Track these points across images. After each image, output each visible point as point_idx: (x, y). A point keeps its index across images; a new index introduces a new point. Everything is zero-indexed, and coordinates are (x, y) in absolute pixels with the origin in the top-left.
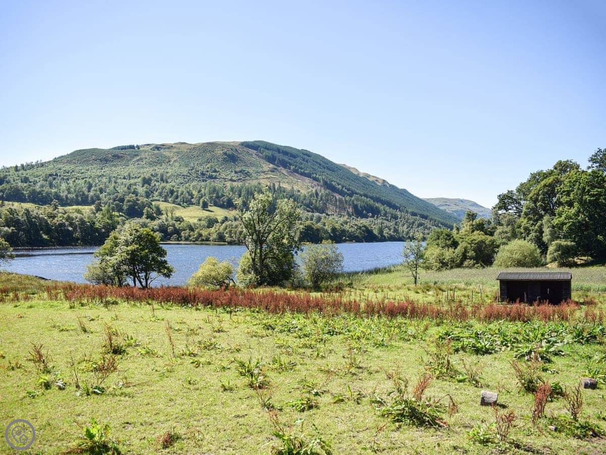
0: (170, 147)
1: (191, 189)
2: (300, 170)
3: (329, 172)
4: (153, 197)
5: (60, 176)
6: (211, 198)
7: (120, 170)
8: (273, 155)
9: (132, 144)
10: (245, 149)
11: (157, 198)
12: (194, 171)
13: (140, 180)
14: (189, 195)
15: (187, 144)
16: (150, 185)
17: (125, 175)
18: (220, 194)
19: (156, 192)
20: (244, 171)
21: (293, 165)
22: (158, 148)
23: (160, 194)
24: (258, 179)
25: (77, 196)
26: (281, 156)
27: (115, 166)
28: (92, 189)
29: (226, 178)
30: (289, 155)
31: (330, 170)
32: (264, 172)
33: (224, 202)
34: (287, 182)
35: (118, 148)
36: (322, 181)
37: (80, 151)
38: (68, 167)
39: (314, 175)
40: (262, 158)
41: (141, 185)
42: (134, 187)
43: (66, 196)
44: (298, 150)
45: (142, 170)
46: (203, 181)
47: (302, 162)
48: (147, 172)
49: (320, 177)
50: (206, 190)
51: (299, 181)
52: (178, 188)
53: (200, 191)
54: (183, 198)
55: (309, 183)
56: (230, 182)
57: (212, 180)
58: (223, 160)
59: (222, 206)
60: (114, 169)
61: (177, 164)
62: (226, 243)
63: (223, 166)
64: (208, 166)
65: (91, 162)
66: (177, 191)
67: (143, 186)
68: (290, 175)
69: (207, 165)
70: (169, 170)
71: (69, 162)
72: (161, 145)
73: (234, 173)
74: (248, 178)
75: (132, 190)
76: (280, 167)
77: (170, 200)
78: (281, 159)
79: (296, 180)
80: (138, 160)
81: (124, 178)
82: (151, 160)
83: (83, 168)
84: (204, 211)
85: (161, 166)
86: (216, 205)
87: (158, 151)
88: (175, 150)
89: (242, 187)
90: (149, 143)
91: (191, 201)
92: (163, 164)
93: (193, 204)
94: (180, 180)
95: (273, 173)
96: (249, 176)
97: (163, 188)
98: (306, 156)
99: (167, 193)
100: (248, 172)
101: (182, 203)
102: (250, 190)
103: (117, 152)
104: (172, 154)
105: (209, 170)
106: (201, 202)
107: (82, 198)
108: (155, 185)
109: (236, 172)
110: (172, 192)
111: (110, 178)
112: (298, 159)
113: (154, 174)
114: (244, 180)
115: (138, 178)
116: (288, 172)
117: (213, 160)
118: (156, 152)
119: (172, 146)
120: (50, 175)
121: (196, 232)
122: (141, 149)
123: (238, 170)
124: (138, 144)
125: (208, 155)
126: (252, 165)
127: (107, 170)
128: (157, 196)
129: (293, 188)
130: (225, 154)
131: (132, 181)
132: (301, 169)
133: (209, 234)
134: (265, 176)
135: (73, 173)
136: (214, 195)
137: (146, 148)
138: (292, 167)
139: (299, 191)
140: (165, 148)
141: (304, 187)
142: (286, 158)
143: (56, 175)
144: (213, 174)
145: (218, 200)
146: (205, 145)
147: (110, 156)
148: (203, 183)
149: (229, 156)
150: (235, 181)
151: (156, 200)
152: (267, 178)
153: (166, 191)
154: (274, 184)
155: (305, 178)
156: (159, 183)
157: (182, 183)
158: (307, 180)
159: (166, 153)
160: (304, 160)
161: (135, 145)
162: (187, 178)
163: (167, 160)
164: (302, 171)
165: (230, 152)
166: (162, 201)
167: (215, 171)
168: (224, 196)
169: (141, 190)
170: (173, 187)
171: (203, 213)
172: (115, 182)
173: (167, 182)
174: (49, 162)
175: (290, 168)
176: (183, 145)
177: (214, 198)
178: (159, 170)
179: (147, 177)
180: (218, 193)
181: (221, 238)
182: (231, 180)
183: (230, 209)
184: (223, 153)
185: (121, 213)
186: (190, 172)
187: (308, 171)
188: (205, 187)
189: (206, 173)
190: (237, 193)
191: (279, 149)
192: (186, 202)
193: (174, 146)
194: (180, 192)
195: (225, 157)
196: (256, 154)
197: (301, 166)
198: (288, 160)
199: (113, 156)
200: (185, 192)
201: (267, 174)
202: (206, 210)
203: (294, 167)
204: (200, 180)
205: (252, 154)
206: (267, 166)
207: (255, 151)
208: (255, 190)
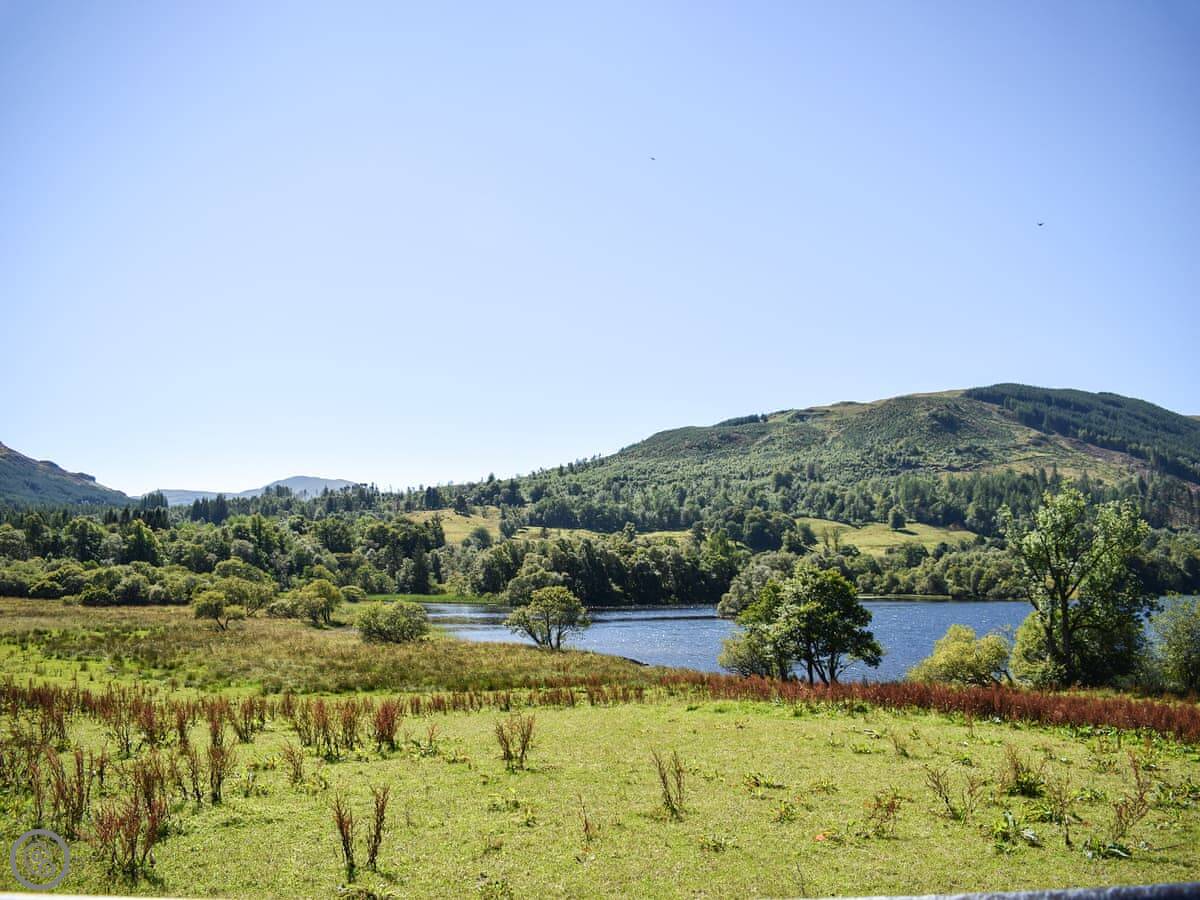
0: (824, 413)
1: (869, 491)
2: (1099, 436)
3: (1169, 436)
4: (796, 509)
5: (632, 480)
6: (909, 507)
7: (734, 463)
8: (1036, 411)
9: (754, 414)
10: (977, 404)
11: (803, 512)
12: (872, 455)
13: (770, 479)
14: (866, 503)
15: (857, 404)
16: (789, 486)
17: (744, 471)
18: (928, 498)
19: (802, 499)
20: (976, 448)
21: (1084, 428)
22: (801, 416)
23: (810, 504)
24: (1006, 462)
25: (660, 514)
26: (1054, 412)
27: (724, 456)
28: (687, 500)
29: (938, 466)
30: (1072, 407)
31: (1171, 432)
32: (1018, 447)
33: (936, 514)
34: (1073, 465)
35: (730, 423)
36: (1152, 457)
37: (663, 433)
38: (644, 464)
39: (1134, 446)
40: (1013, 418)
41: (773, 489)
42: (761, 493)
43: (643, 515)
44: (1092, 396)
45: (773, 461)
46: (892, 473)
47: (1104, 419)
48: (784, 463)
49: (1147, 449)
50: (900, 492)
51: (1099, 460)
52: (843, 490)
53: (886, 494)
54: (854, 508)
55: (1123, 462)
56: (948, 473)
57: (910, 471)
58: (932, 430)
59: (933, 522)
60: (722, 461)
61: (839, 445)
62: (950, 597)
63: (932, 442)
64: (902, 443)
65: (682, 452)
66: (842, 497)
67: (776, 491)
68: (1078, 449)
69: (897, 441)
70: (824, 457)
71: (646, 455)
72: (807, 411)
73: (954, 453)
74: (984, 462)
75: (758, 499)
76: (1053, 434)
77: (829, 513)
78: (1054, 417)
79: (1091, 458)
80: (765, 443)
81: (742, 477)
82: (790, 440)
83: (668, 464)
84: (897, 534)
85: (809, 449)
86: (920, 520)
87: (802, 423)
88: (834, 418)
89: (974, 482)
90: (785, 409)
91: (870, 515)
92: (812, 446)
93: (873, 520)
94: (846, 474)
95: (1039, 449)
96: (986, 457)
97: (816, 491)
98: (1111, 407)
99: (823, 500)
100: (985, 450)
101: (851, 520)
102: (991, 486)
103: (727, 429)
104: (828, 426)
105: (902, 451)
106: (890, 516)
107: (669, 518)
108: (799, 487)
109: (959, 452)
110: (832, 498)
111: (716, 479)
112: (1094, 415)
113: (796, 467)
114: (976, 467)
115: (768, 475)
116: (1072, 444)
117: (909, 431)
118: (798, 424)
119: (828, 411)
120: (616, 479)
121: (886, 576)
122: (771, 421)
123: (962, 446)
124: (765, 413)
125: (900, 421)
126: (992, 434)
127: (710, 465)
128: (804, 508)
129: (1086, 476)
130: (934, 416)
131: (757, 482)
132: (1102, 433)
133: (913, 579)
134: (1023, 456)
135: (653, 474)
136: (917, 501)
137: (779, 420)
138: (1081, 433)
139: (1100, 482)
140: (815, 415)
141: (1111, 473)
142: (1066, 415)
143: (625, 478)
144: (911, 458)
145: (924, 511)
146: (892, 403)
147: (715, 438)
148: (892, 478)
149: (942, 420)
150: (957, 470)
151: (802, 516)
152: (1026, 459)
153: (821, 497)
154: (1043, 472)
155: (1113, 452)
156: (806, 484)
157: (851, 481)
158: (1118, 457)
159: (818, 425)
160: (1106, 414)
161: (760, 415)
162: (859, 470)
163: (820, 438)
164: (1105, 438)
165: (944, 413)
166: (814, 517)
167: (916, 453)
168: (937, 501)
169: (774, 498)
170: (834, 488)
171: (896, 537)
172: (727, 486)
173: (822, 480)
174: (613, 456)
175: (1075, 435)
176: (849, 407)
177: (916, 506)
178: (806, 458)
179: (783, 473)
180: (923, 497)
181: (937, 587)
182: (950, 468)
183: (951, 526)
184: (930, 414)
185: (738, 544)
186: (866, 457)
187: (1120, 439)
188: (896, 485)
189: (898, 458)
190: (963, 494)
191: (1048, 397)
192: (860, 518)
193: (831, 410)
194: (847, 498)
195: (935, 422)
196: (999, 412)
197: (1102, 427)
198: (1071, 419)
199: (721, 438)
200: (857, 497)
201: (1025, 451)
202: (900, 531)
203: (1085, 431)
204: (886, 473)
205: (990, 413)
206: (1024, 435)
207: (997, 407)
208: (1002, 486)
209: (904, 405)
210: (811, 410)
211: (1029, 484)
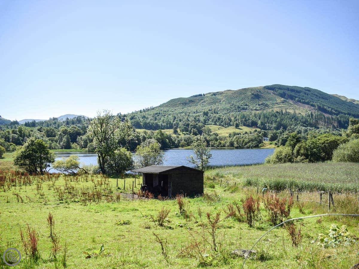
0: (221, 93)
3: (323, 100)
4: (208, 122)
5: (161, 114)
6: (241, 121)
8: (284, 93)
10: (266, 90)
11: (211, 123)
12: (233, 106)
14: (229, 120)
15: (232, 90)
16: (207, 115)
17: (195, 111)
18: (247, 119)
19: (211, 119)
20: (264, 104)
22: (215, 94)
23: (213, 121)
24: (273, 108)
25: (167, 124)
26: (289, 93)
27: (190, 106)
28: (176, 120)
29: (252, 109)
31: (324, 99)
32: (277, 103)
34: (293, 109)
36: (317, 106)
38: (165, 109)
39: (312, 103)
40: (277, 95)
41: (202, 116)
42: (198, 117)
44: (302, 88)
45: (204, 108)
46: (239, 111)
47: (304, 95)
48: (206, 108)
49: (315, 104)
50: (239, 117)
51: (301, 107)
53: (236, 118)
54: (225, 122)
55: (308, 108)
57: (244, 111)
58: (252, 98)
59: (248, 126)
60: (189, 108)
61: (224, 103)
63: (252, 102)
64: (242, 102)
65: (177, 105)
66: (222, 119)
68: (295, 104)
70: (220, 107)
71: (167, 106)
74: (266, 108)
75: (197, 119)
76: (288, 99)
77: (218, 123)
78: (289, 95)
79: (299, 107)
80: (202, 102)
81: (194, 113)
82: (210, 101)
83: (172, 109)
84: (236, 129)
85: (216, 104)
86: (245, 125)
88: (224, 95)
89: (261, 114)
93: (230, 125)
94: (225, 112)
95: (283, 104)
96: (267, 106)
97: (215, 117)
98: (307, 91)
100: (267, 104)
101: (224, 125)
102: (265, 115)
103: (192, 99)
104: (222, 97)
105: (242, 105)
106: (235, 125)
108: (211, 116)
109: (259, 105)
110: (219, 119)
112: (302, 94)
113: (210, 109)
114: (264, 109)
115: (202, 112)
117: (245, 99)
118: (214, 96)
119: (223, 93)
120: (156, 114)
122: (206, 96)
123: (260, 103)
125: (243, 96)
126: (270, 99)
127: (185, 109)
129: (295, 112)
130: (253, 94)
131: (198, 114)
134: (278, 106)
135: (168, 112)
136: (244, 119)
137: (208, 95)
138: (297, 99)
139: (300, 114)
140: (219, 94)
141: (303, 111)
142: (293, 94)
144: (245, 107)
145: (246, 122)
146: (241, 90)
147: (188, 101)
148: (238, 113)
149: (255, 95)
150: (258, 110)
153: (216, 119)
154: (282, 110)
156: (213, 114)
157: (226, 114)
158: (307, 106)
159: (219, 97)
160: (305, 93)
162: (229, 110)
163: (219, 101)
164: (304, 101)
165: (256, 93)
166: (213, 125)
167: (246, 105)
168: (250, 119)
169: (202, 119)
172: (188, 116)
173: (217, 113)
174: (157, 107)
175: (295, 100)
176: (230, 91)
177: (243, 121)
178: (214, 107)
179: (206, 111)
182: (256, 110)
183: (253, 127)
186: (231, 107)
187: (308, 101)
188: (238, 115)
189: (241, 107)
191: (288, 88)
192: (227, 125)
195: (253, 96)
196: (273, 93)
197: (303, 98)
198: (294, 95)
199: (189, 101)
200: (227, 118)
201: (279, 104)
202: (238, 129)
204: (237, 111)
205: (270, 93)
206: (279, 100)
207: (272, 91)
208: (269, 115)
209: (244, 91)
210: (218, 93)
211: (277, 114)
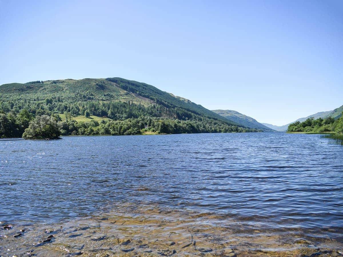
0: (62, 82)
1: (78, 105)
2: (142, 94)
3: (159, 95)
4: (54, 111)
6: (91, 111)
7: (32, 96)
8: (125, 85)
9: (39, 80)
10: (109, 82)
11: (57, 112)
12: (79, 95)
14: (77, 109)
15: (73, 80)
16: (51, 103)
17: (35, 98)
18: (97, 108)
19: (56, 108)
20: (110, 94)
22: (55, 82)
23: (59, 109)
24: (118, 99)
26: (131, 86)
27: (28, 93)
28: (14, 107)
29: (99, 99)
30: (135, 85)
33: (99, 113)
34: (136, 101)
35: (30, 83)
36: (156, 100)
39: (151, 97)
40: (120, 87)
42: (42, 105)
44: (140, 83)
45: (46, 95)
46: (85, 101)
47: (143, 89)
48: (49, 96)
49: (155, 98)
50: (88, 106)
51: (143, 100)
52: (70, 105)
53: (83, 107)
54: (73, 111)
55: (149, 101)
56: (102, 101)
57: (90, 100)
58: (97, 89)
59: (98, 115)
60: (27, 95)
61: (68, 91)
63: (97, 92)
64: (88, 92)
65: (13, 91)
66: (69, 107)
67: (47, 105)
68: (137, 97)
69: (86, 91)
70: (63, 95)
72: (57, 81)
73: (103, 96)
74: (112, 99)
75: (41, 107)
76: (130, 92)
77: (65, 112)
78: (130, 88)
79: (141, 99)
80: (43, 90)
81: (35, 100)
82: (51, 89)
83: (8, 95)
84: (87, 118)
85: (58, 92)
86: (94, 115)
87: (55, 84)
88: (66, 84)
89: (110, 103)
90: (49, 80)
91: (79, 113)
92: (59, 91)
93: (80, 115)
94: (71, 100)
95: (127, 96)
96: (113, 97)
97: (60, 105)
98: (144, 86)
99: (63, 108)
100: (112, 95)
101: (73, 114)
102: (115, 105)
103: (29, 85)
104: (64, 86)
105: (88, 94)
108: (55, 104)
109: (105, 96)
110: (66, 108)
111: (25, 100)
112: (141, 88)
113: (53, 97)
114: (110, 100)
115: (44, 100)
116: (136, 95)
117: (90, 88)
118: (54, 84)
119: (64, 81)
121: (89, 129)
122: (44, 83)
123: (106, 94)
124: (43, 81)
125: (87, 85)
126: (114, 91)
127: (23, 96)
128: (56, 110)
129: (140, 104)
130: (97, 85)
131: (40, 102)
132: (143, 93)
134: (123, 98)
136: (93, 109)
137: (47, 83)
139: (144, 106)
140: (60, 82)
141: (146, 104)
142: (134, 87)
144: (91, 96)
145: (95, 112)
146: (84, 80)
147: (25, 87)
148: (85, 102)
149: (100, 86)
150: (105, 100)
154: (129, 102)
155: (146, 98)
156: (57, 103)
157: (72, 103)
158: (147, 100)
159: (61, 85)
161: (41, 81)
162: (75, 99)
163: (61, 89)
165: (100, 84)
166: (60, 113)
168: (99, 109)
169: (46, 107)
170: (67, 104)
172: (29, 102)
173: (62, 102)
175: (136, 93)
176: (70, 81)
178: (57, 95)
179: (49, 99)
180: (95, 108)
181: (107, 132)
182: (102, 100)
183: (104, 117)
184: (96, 84)
186: (76, 95)
187: (148, 95)
190: (107, 107)
191: (128, 82)
192: (75, 114)
193: (65, 81)
194: (71, 107)
195: (98, 86)
196: (115, 85)
197: (143, 91)
198: (135, 88)
199: (27, 87)
200: (74, 107)
201: (123, 96)
202: (88, 118)
203: (139, 92)
204: (83, 101)
205: (113, 85)
206: (124, 92)
207: (115, 83)
208: (118, 105)
209: (88, 81)
210: (58, 81)
211: (126, 105)
